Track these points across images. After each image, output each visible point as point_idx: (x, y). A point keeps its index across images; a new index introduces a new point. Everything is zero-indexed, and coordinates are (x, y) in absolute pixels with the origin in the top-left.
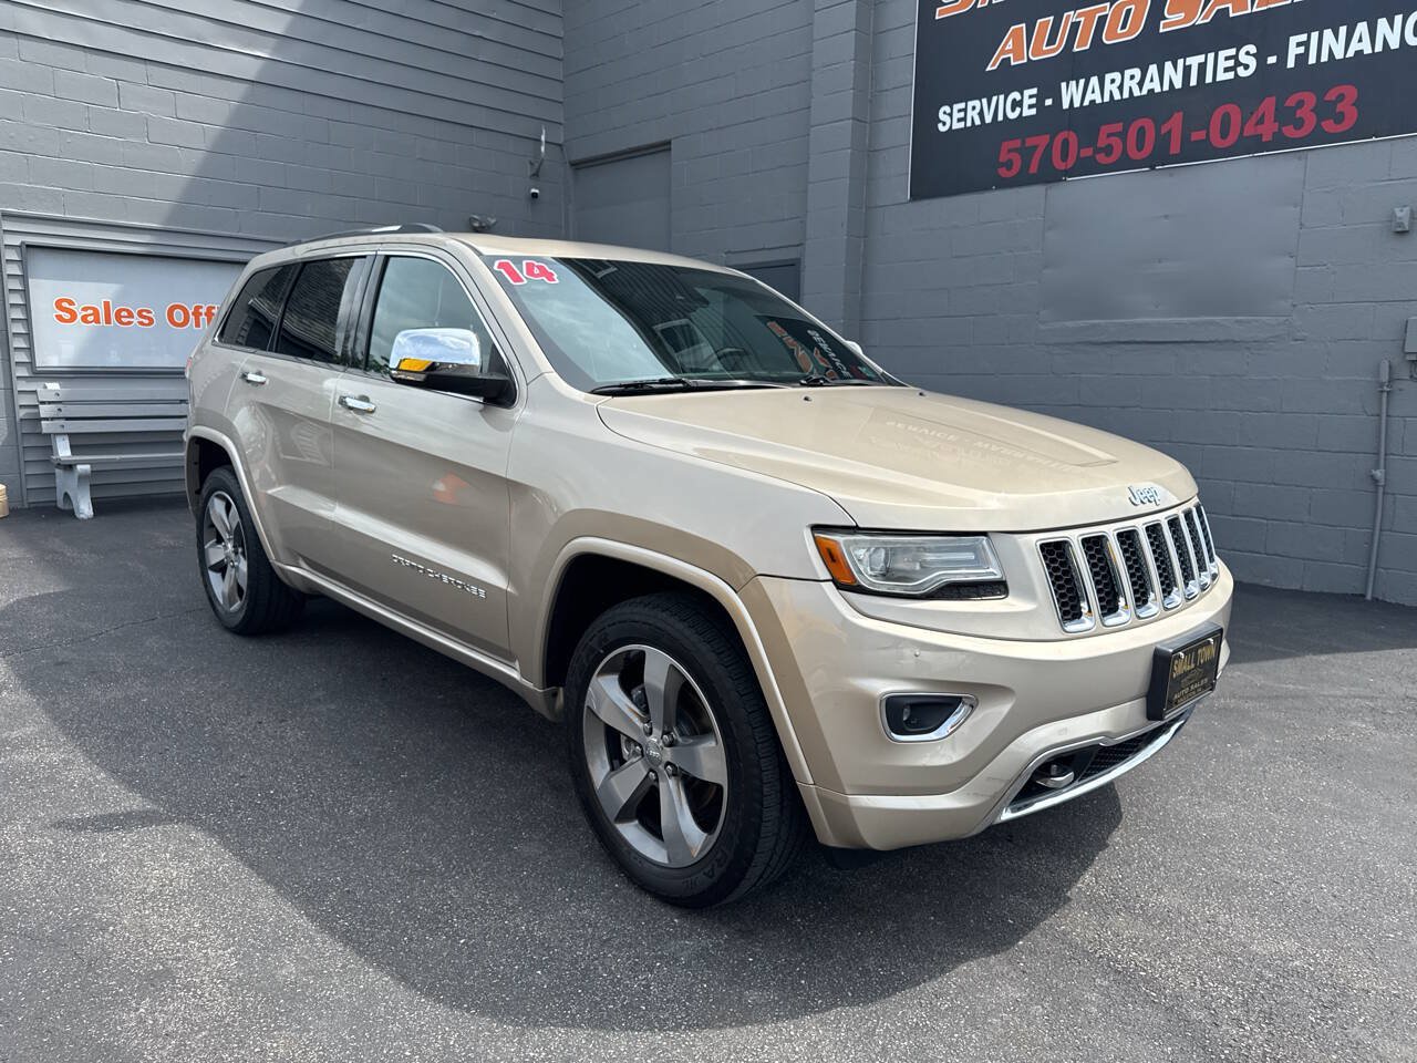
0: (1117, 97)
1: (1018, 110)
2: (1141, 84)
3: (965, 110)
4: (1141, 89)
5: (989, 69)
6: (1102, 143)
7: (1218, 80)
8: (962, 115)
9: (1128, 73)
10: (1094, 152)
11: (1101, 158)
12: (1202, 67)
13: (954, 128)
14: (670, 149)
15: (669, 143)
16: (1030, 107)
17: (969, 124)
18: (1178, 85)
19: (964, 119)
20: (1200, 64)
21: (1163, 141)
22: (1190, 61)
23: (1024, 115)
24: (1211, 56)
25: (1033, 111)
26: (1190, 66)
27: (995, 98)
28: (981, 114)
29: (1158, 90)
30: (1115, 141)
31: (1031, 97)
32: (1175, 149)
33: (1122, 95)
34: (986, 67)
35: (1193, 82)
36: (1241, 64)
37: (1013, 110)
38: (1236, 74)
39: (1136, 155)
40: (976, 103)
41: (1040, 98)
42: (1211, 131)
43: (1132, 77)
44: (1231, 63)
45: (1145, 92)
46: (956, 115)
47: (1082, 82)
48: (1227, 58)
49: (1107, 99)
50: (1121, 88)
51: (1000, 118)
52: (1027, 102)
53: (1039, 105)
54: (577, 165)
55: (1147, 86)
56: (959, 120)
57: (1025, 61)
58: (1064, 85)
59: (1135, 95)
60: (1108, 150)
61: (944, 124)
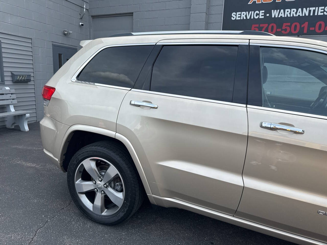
0: (289, 16)
1: (258, 16)
2: (296, 13)
3: (241, 14)
4: (296, 15)
5: (249, 3)
6: (284, 28)
7: (318, 15)
8: (240, 16)
9: (292, 10)
10: (281, 30)
11: (283, 32)
12: (314, 11)
13: (237, 19)
14: (133, 15)
15: (133, 13)
16: (262, 16)
17: (242, 18)
18: (307, 14)
19: (240, 17)
20: (314, 10)
21: (302, 29)
22: (311, 9)
23: (260, 18)
24: (317, 8)
25: (263, 17)
26: (311, 10)
27: (251, 12)
28: (246, 16)
29: (301, 15)
30: (287, 28)
31: (262, 13)
32: (305, 31)
33: (290, 15)
34: (248, 3)
35: (311, 14)
36: (325, 11)
37: (256, 16)
38: (324, 14)
39: (293, 32)
40: (245, 13)
41: (265, 14)
42: (316, 28)
43: (294, 11)
44: (323, 11)
45: (297, 15)
46: (238, 16)
47: (278, 10)
48: (322, 9)
49: (286, 16)
50: (290, 14)
51: (252, 18)
52: (261, 14)
53: (265, 15)
54: (94, 17)
55: (298, 14)
56: (239, 17)
57: (261, 3)
58: (273, 11)
59: (294, 16)
60: (286, 30)
61: (234, 18)
